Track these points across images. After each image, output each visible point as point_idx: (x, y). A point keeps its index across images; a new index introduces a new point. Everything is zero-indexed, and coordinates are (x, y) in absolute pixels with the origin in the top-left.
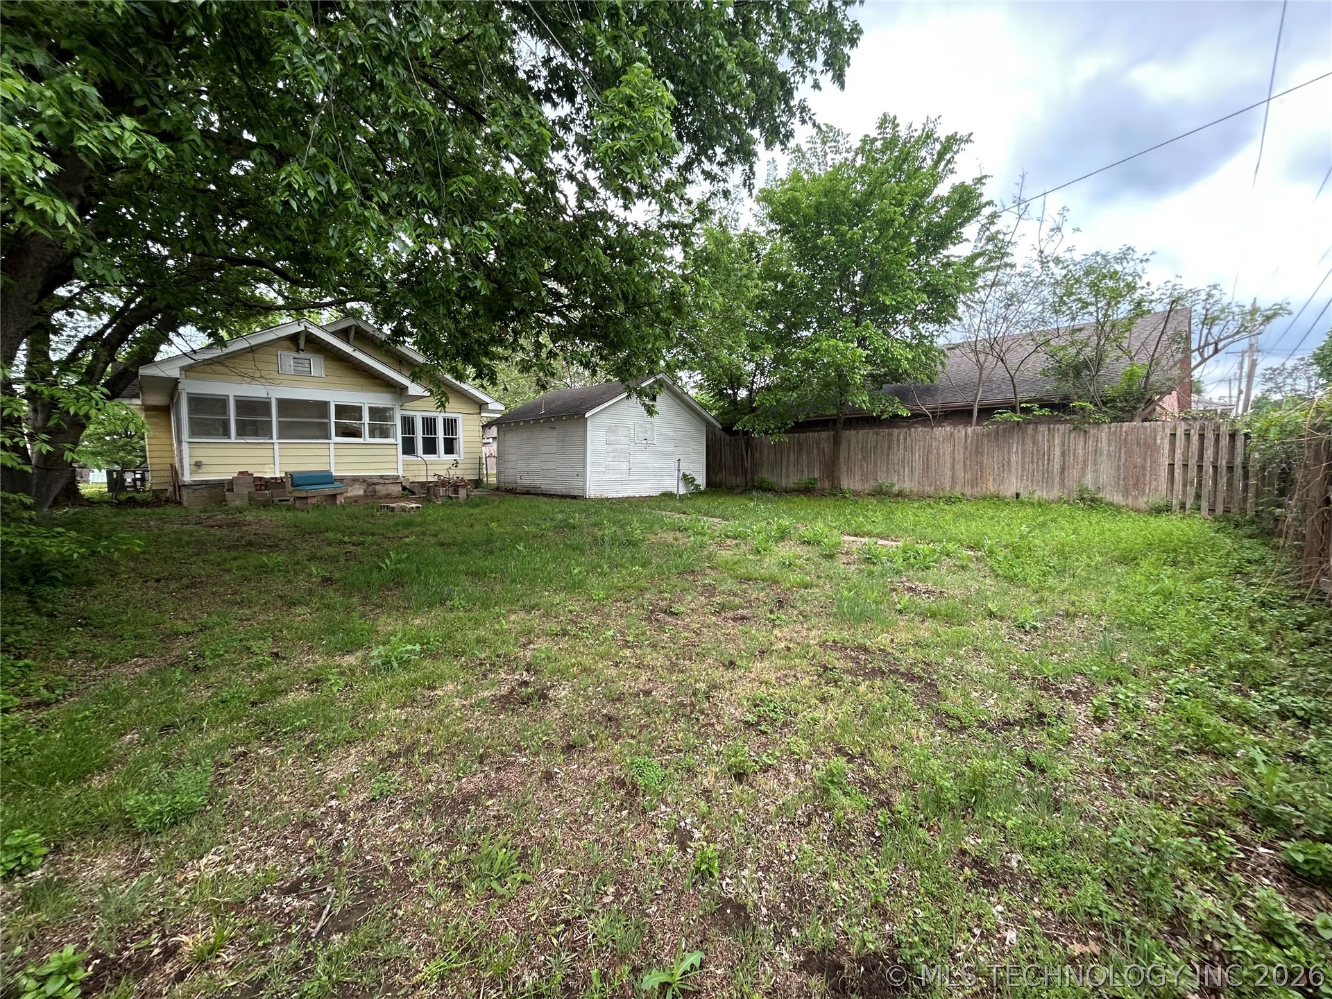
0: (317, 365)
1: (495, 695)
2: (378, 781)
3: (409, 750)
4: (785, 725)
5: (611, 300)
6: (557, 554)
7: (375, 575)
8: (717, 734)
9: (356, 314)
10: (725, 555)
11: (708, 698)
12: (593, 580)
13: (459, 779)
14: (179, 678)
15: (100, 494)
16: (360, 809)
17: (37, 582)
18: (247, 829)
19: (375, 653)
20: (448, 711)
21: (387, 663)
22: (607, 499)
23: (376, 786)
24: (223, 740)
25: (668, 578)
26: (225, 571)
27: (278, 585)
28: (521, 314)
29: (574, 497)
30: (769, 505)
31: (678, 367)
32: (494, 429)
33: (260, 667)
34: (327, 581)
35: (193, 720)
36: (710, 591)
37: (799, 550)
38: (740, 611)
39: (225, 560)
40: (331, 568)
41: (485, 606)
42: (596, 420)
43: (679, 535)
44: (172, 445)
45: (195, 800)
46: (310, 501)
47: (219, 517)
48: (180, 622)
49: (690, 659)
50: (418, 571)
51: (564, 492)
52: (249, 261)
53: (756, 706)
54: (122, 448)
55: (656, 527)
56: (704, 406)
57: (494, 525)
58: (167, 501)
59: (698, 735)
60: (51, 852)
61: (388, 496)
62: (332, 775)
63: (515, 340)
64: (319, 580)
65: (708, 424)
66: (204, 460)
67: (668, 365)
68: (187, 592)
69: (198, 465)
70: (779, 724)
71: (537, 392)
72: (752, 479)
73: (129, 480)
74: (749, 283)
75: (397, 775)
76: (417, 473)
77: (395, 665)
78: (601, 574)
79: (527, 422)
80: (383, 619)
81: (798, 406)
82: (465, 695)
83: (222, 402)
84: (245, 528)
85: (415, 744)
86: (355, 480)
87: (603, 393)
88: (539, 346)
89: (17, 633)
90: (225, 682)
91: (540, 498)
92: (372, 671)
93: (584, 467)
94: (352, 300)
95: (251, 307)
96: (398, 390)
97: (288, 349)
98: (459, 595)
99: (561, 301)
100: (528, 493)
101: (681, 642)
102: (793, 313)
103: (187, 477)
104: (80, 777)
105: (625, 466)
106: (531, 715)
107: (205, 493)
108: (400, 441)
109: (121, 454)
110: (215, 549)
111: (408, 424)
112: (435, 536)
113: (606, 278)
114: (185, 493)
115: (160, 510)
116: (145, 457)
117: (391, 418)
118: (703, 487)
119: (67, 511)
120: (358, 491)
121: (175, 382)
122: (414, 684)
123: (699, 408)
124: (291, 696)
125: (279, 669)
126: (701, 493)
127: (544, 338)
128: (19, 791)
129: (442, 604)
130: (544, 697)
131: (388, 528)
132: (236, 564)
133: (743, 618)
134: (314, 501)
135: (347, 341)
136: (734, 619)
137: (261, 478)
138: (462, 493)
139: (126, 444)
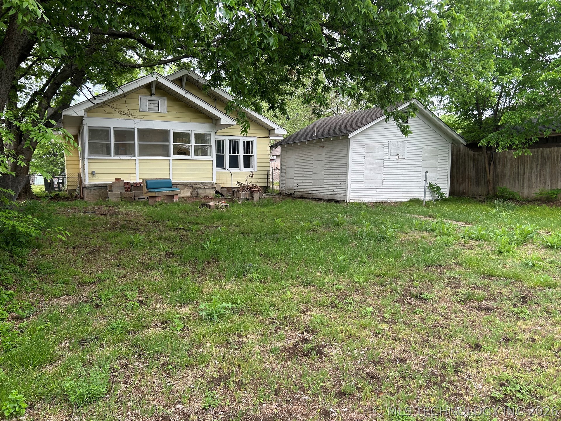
0: (163, 104)
1: (284, 347)
2: (207, 396)
3: (227, 378)
4: (530, 405)
5: (375, 41)
6: (325, 244)
7: (200, 252)
8: (467, 404)
9: (186, 67)
10: (469, 253)
11: (457, 372)
12: (355, 266)
13: (261, 404)
14: (88, 311)
15: (42, 191)
16: (196, 413)
17: (14, 244)
18: (129, 413)
19: (202, 307)
20: (251, 354)
21: (210, 314)
22: (364, 203)
23: (207, 399)
24: (114, 354)
25: (418, 269)
26: (109, 244)
27: (139, 254)
28: (304, 58)
29: (338, 201)
30: (511, 213)
31: (430, 93)
32: (279, 148)
33: (132, 309)
34: (169, 254)
35: (97, 338)
36: (455, 282)
37: (541, 253)
38: (484, 303)
39: (109, 237)
40: (171, 246)
41: (275, 280)
42: (357, 139)
43: (426, 234)
44: (79, 161)
45: (101, 389)
46: (157, 199)
47: (105, 208)
48: (87, 275)
49: (439, 338)
50: (228, 251)
51: (330, 197)
52: (122, 35)
53: (502, 385)
54: (51, 163)
55: (406, 227)
56: (450, 126)
57: (278, 220)
58: (76, 197)
59: (449, 401)
60: (29, 407)
61: (206, 197)
62: (178, 387)
63: (299, 79)
64: (165, 253)
65: (454, 141)
66: (97, 171)
67: (421, 92)
68: (89, 256)
69: (93, 174)
70: (525, 404)
71: (310, 119)
72: (494, 189)
73: (56, 183)
74: (501, 15)
75: (218, 394)
76: (225, 181)
77: (215, 316)
78: (360, 262)
79: (303, 143)
80: (206, 283)
81: (544, 123)
82: (263, 344)
83: (106, 131)
84: (119, 216)
85: (230, 374)
86: (185, 185)
87: (364, 118)
88: (317, 83)
89: (6, 274)
90: (113, 316)
91: (311, 201)
92: (201, 319)
93: (346, 177)
94: (185, 57)
95: (124, 67)
96: (213, 121)
97: (145, 94)
98: (256, 270)
99: (334, 45)
100: (302, 197)
101: (431, 323)
102: (541, 38)
103: (87, 182)
104: (41, 365)
105: (379, 177)
106: (311, 365)
107: (97, 192)
108: (214, 158)
109: (51, 167)
110: (103, 229)
111: (220, 145)
112: (238, 226)
113: (373, 23)
114: (86, 192)
115: (73, 203)
116: (64, 169)
117: (208, 141)
118: (447, 195)
119: (26, 202)
120: (186, 193)
121: (81, 119)
122: (228, 331)
123: (446, 128)
124: (152, 330)
125: (143, 311)
126: (445, 200)
127: (322, 76)
128: (12, 368)
129: (245, 276)
130: (320, 352)
131: (207, 219)
132: (115, 240)
133: (487, 309)
134: (160, 199)
135: (181, 86)
136: (479, 309)
137: (128, 183)
138: (256, 196)
139: (53, 161)
